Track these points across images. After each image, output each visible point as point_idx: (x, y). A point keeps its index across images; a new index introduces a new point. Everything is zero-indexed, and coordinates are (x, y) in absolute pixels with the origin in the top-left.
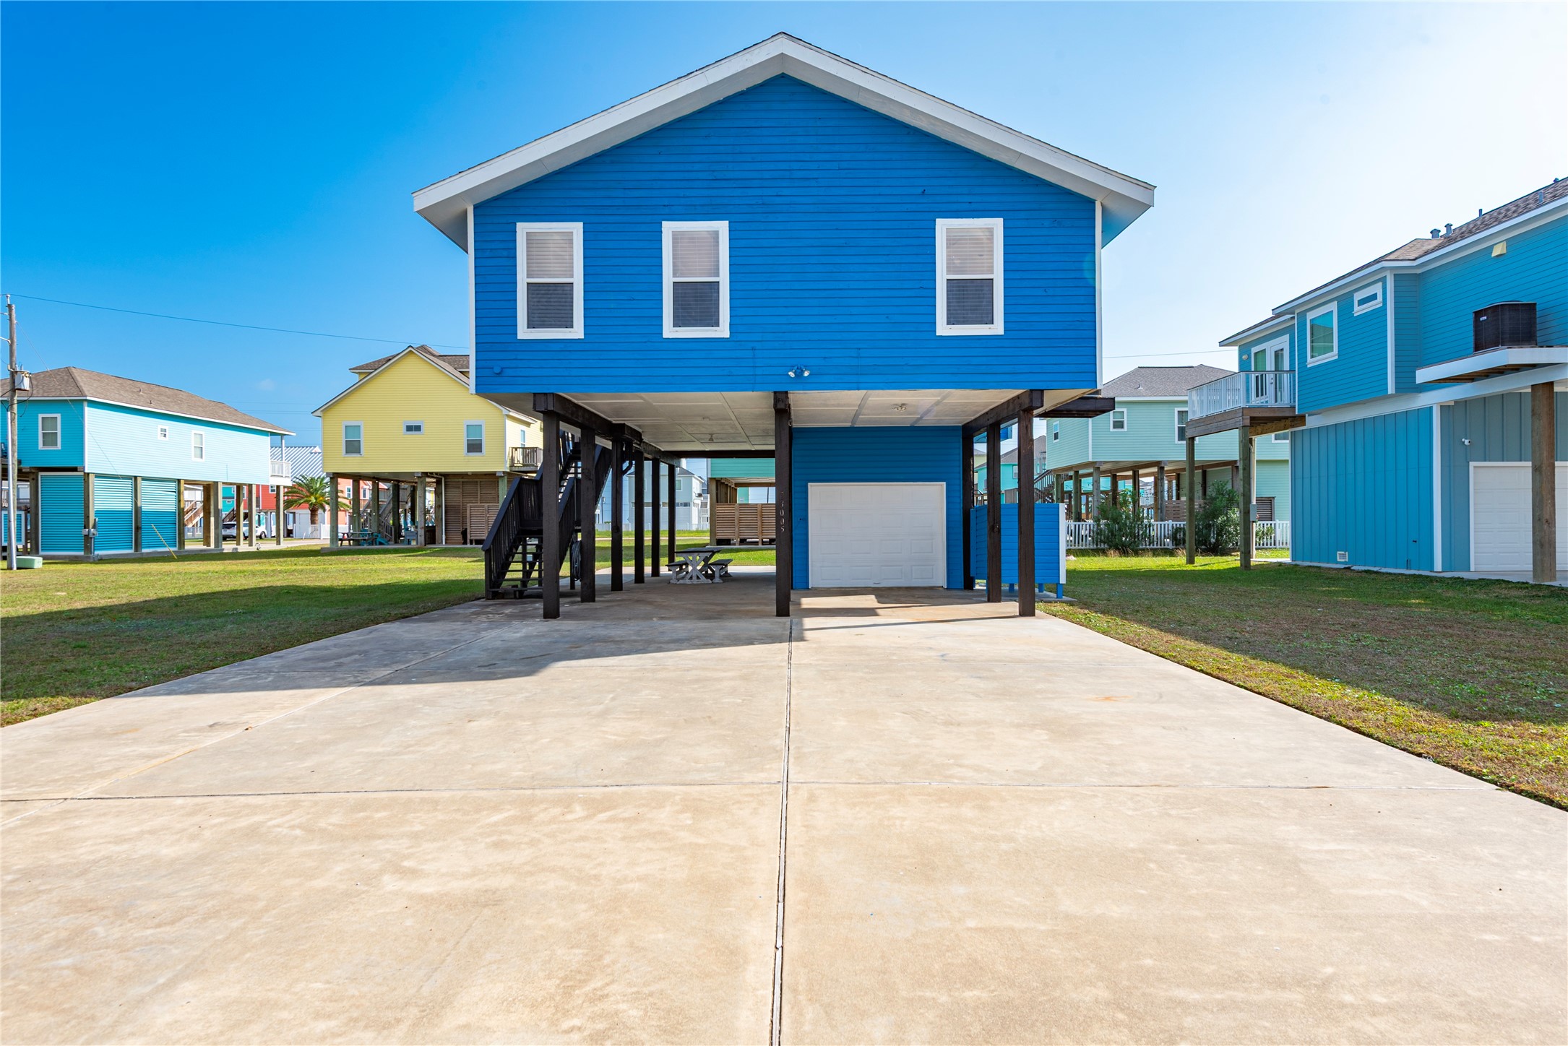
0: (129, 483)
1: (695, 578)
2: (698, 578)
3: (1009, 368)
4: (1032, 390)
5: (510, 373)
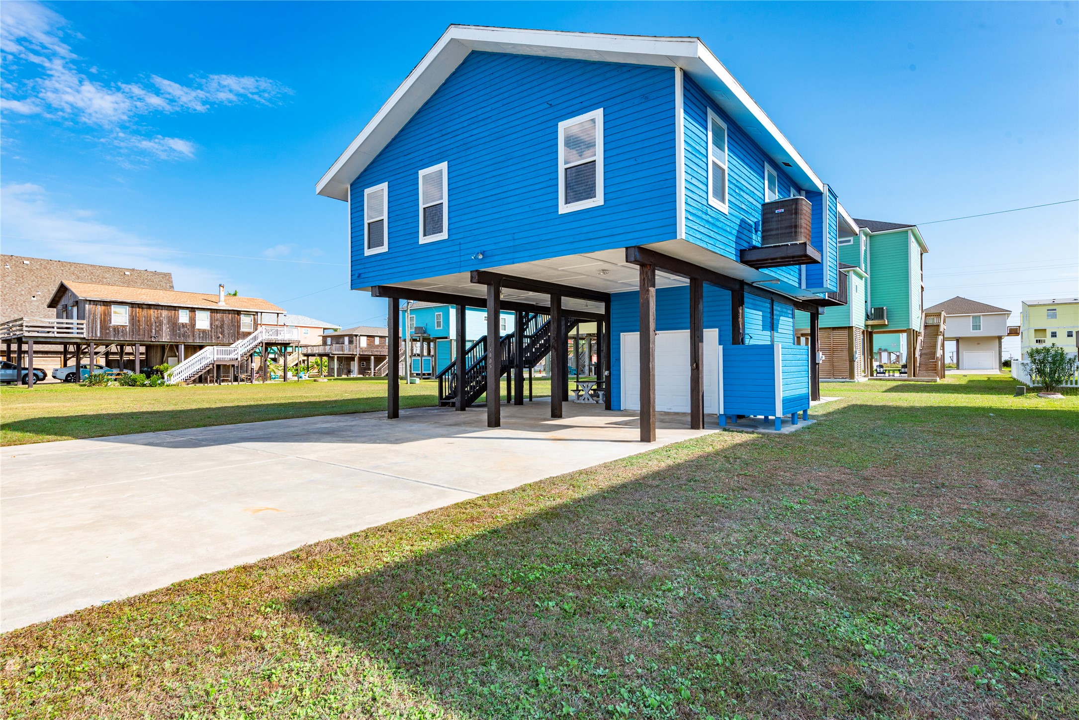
1: (586, 399)
2: (588, 400)
3: (608, 232)
4: (627, 248)
5: (363, 276)
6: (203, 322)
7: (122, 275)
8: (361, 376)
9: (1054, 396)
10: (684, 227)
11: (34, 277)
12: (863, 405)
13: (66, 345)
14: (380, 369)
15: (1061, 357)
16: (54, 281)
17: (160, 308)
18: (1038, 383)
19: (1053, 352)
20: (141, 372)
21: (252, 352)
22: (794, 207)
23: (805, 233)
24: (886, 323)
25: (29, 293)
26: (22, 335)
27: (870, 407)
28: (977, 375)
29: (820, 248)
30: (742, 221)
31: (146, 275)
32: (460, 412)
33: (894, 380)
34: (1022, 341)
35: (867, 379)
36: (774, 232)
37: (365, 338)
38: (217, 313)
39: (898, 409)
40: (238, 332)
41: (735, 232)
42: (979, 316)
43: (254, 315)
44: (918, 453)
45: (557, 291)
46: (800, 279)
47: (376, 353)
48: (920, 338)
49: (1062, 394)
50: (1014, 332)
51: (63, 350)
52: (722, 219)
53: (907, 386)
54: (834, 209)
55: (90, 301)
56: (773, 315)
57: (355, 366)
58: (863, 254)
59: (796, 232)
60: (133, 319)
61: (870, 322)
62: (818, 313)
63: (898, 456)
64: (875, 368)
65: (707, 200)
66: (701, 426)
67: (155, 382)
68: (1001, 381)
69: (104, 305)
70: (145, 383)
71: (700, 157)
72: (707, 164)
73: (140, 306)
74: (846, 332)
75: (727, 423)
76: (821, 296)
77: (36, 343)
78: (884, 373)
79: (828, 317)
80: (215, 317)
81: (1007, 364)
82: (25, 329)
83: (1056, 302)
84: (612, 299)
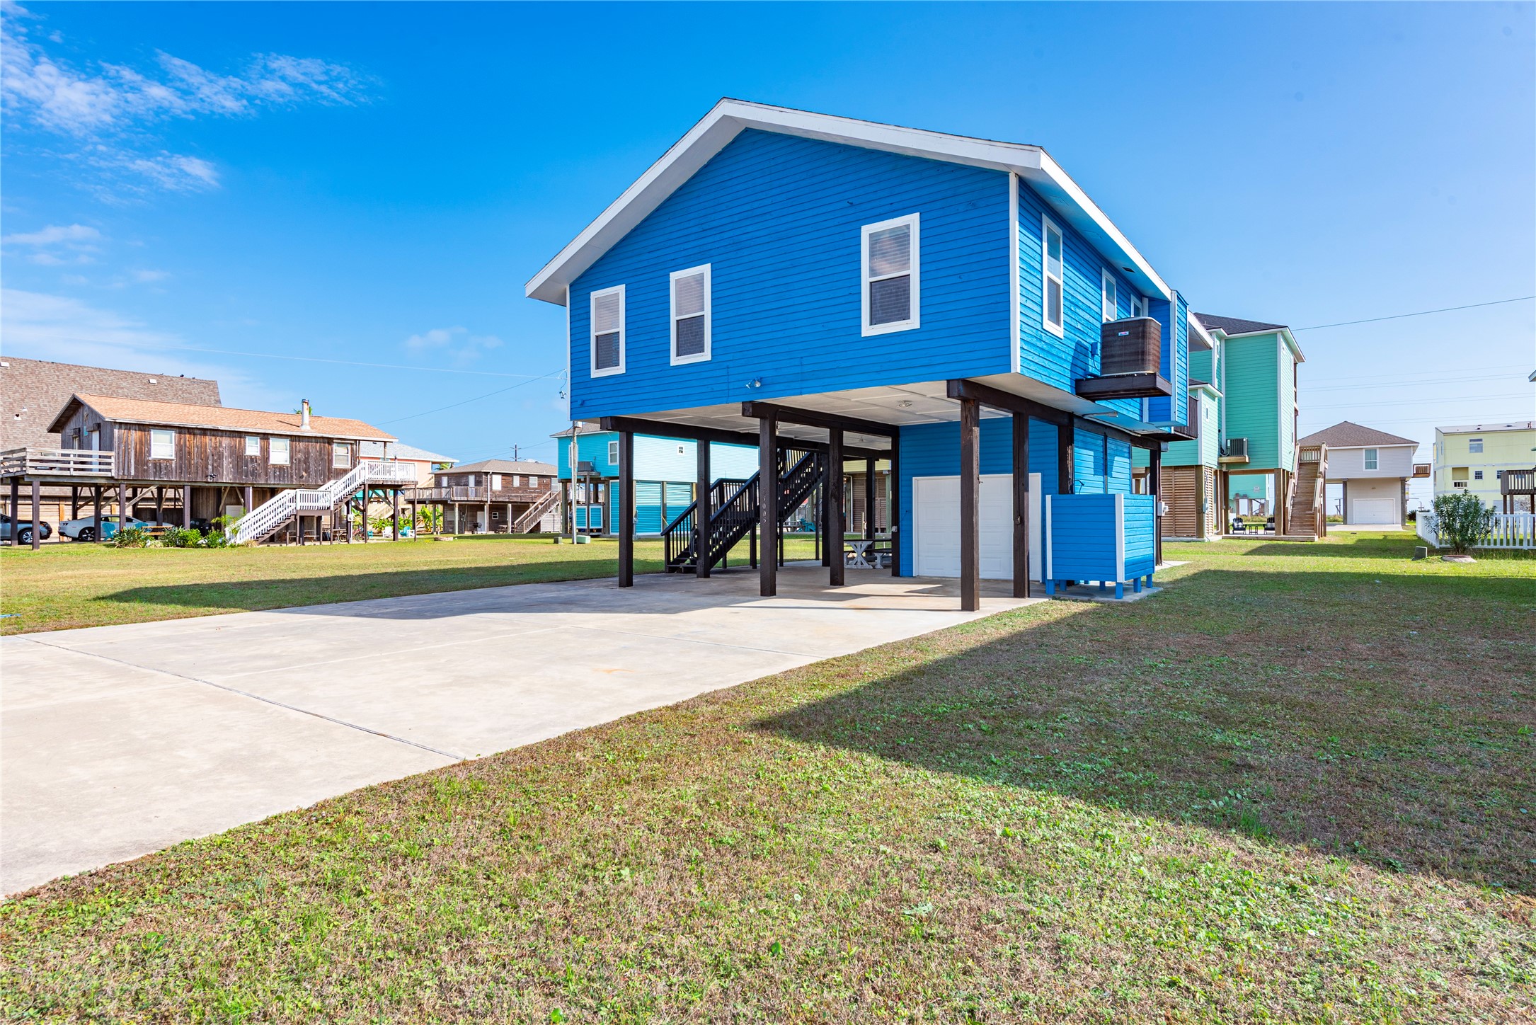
0: (659, 486)
1: (859, 564)
2: (862, 564)
3: (926, 361)
4: (948, 381)
5: (588, 403)
6: (280, 454)
7: (145, 384)
8: (492, 533)
9: (1463, 560)
10: (1019, 358)
11: (16, 386)
12: (1219, 571)
13: (75, 486)
14: (521, 522)
15: (1475, 509)
16: (47, 392)
17: (220, 433)
18: (1446, 543)
19: (1465, 502)
20: (192, 527)
21: (349, 497)
22: (1141, 329)
23: (1154, 360)
24: (1247, 461)
25: (10, 410)
26: (24, 473)
27: (1227, 573)
28: (1370, 532)
29: (1167, 376)
30: (1078, 344)
31: (180, 384)
32: (703, 579)
33: (1257, 539)
34: (1435, 485)
35: (1220, 537)
36: (1116, 359)
37: (500, 477)
38: (299, 441)
39: (1262, 575)
40: (329, 469)
41: (1070, 359)
42: (1375, 450)
43: (351, 444)
44: (1285, 621)
45: (838, 423)
46: (1141, 411)
47: (515, 500)
48: (1293, 482)
49: (1474, 557)
50: (1422, 472)
51: (71, 495)
52: (1057, 344)
53: (1274, 547)
54: (1184, 320)
55: (120, 423)
56: (1106, 454)
57: (484, 518)
58: (1216, 365)
59: (1143, 360)
60: (181, 450)
61: (1225, 459)
62: (1160, 451)
63: (1261, 624)
64: (1231, 522)
65: (1042, 324)
66: (1026, 594)
67: (215, 541)
68: (1400, 540)
69: (140, 430)
70: (200, 542)
71: (1035, 274)
72: (1042, 281)
73: (191, 431)
74: (1192, 473)
75: (1056, 591)
76: (1166, 430)
77: (43, 484)
78: (1244, 529)
79: (1172, 454)
80: (296, 447)
81: (1412, 517)
82: (29, 464)
83: (1482, 429)
84: (901, 433)
